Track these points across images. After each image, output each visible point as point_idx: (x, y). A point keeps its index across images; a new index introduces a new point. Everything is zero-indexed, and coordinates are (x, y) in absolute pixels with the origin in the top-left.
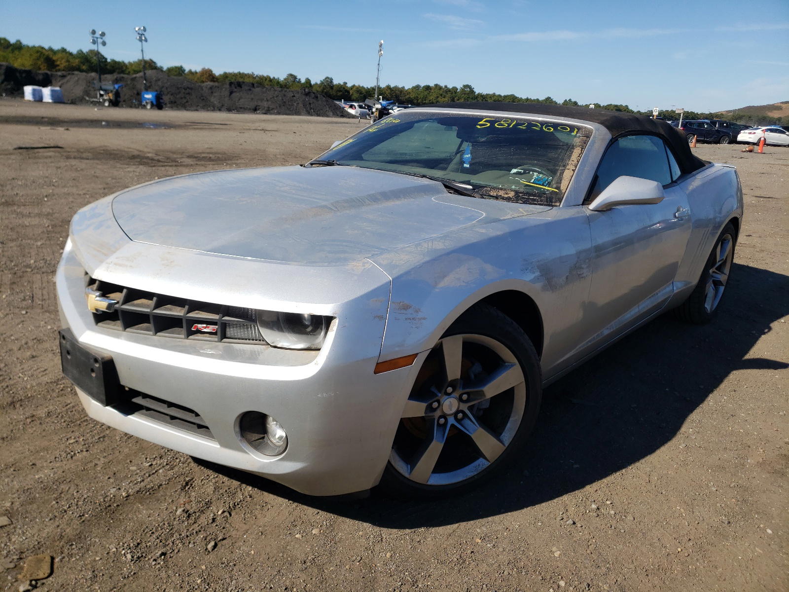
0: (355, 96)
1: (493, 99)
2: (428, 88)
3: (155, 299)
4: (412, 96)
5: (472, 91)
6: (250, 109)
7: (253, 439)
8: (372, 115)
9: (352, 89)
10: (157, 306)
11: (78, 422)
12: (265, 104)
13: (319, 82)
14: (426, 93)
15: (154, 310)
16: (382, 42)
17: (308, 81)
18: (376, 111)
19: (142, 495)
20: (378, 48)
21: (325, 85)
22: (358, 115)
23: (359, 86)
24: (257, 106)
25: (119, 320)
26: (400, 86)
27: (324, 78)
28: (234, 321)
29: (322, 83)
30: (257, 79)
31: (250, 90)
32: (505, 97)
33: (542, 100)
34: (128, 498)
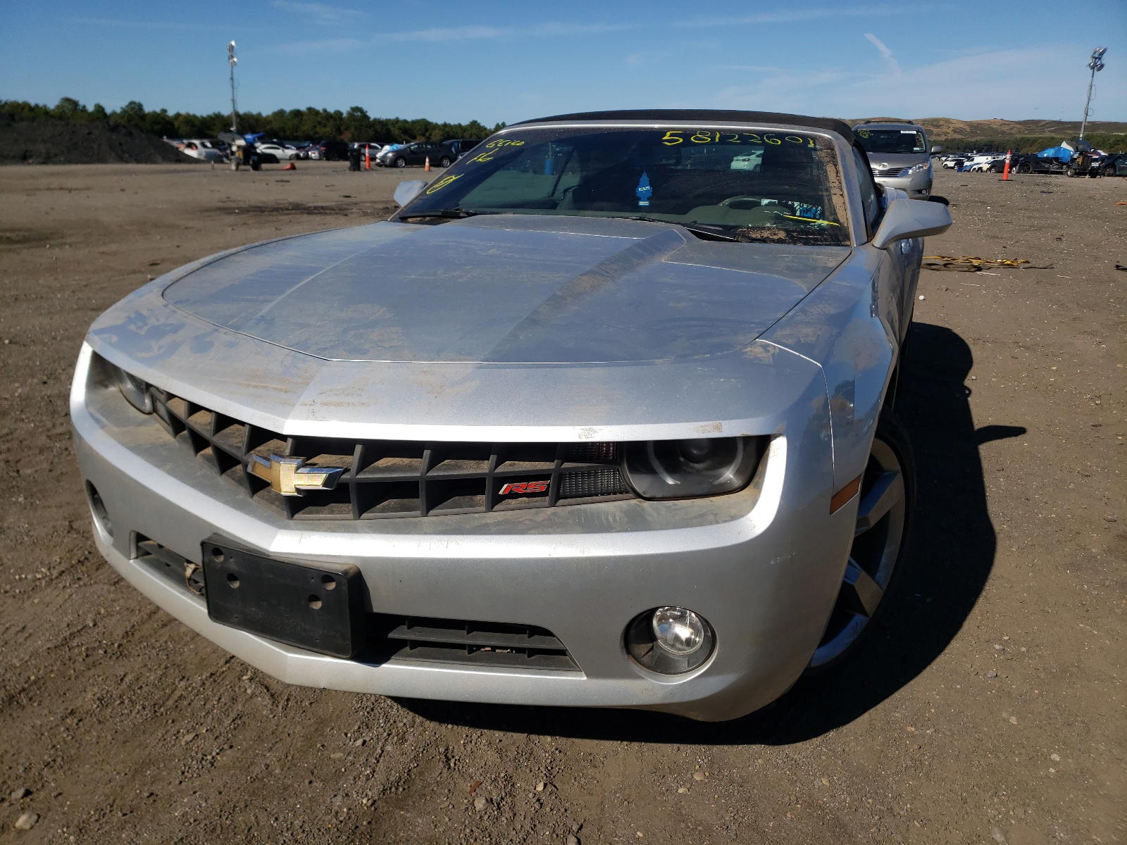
0: (184, 129)
1: (397, 126)
2: (297, 113)
3: (427, 453)
4: (276, 125)
5: (365, 116)
6: (14, 157)
7: (643, 653)
8: (232, 157)
9: (176, 119)
10: (432, 464)
11: (170, 703)
12: (42, 148)
13: (118, 111)
14: (296, 121)
15: (428, 472)
16: (233, 43)
17: (100, 109)
18: (238, 151)
19: (392, 795)
20: (228, 53)
21: (129, 115)
22: (202, 158)
23: (188, 115)
24: (27, 151)
25: (349, 502)
26: (255, 112)
27: (127, 103)
28: (582, 467)
29: (124, 111)
30: (6, 107)
31: (9, 125)
32: (414, 122)
33: (466, 126)
34: (376, 806)
